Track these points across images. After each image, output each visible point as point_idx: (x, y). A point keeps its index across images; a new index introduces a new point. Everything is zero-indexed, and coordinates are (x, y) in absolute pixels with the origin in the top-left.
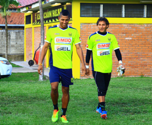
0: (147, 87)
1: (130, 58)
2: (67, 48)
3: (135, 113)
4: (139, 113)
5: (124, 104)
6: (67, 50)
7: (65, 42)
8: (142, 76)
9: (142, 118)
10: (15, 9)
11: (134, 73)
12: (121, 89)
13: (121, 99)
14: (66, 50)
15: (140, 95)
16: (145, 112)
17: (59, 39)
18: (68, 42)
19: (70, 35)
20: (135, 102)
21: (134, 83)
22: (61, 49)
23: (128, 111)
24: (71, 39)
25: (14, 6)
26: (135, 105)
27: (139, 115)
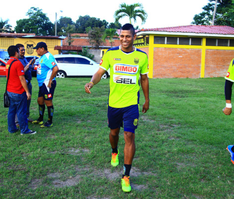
0: (189, 84)
1: (181, 68)
2: (130, 80)
3: (181, 97)
4: (184, 97)
5: (176, 92)
6: (131, 83)
7: (127, 72)
8: (187, 78)
9: (185, 99)
10: (116, 38)
11: (183, 76)
12: (175, 85)
13: (175, 90)
14: (129, 82)
15: (185, 88)
16: (187, 97)
17: (119, 67)
18: (132, 72)
19: (137, 62)
20: (182, 91)
21: (183, 81)
22: (122, 81)
23: (178, 96)
24: (138, 67)
25: (116, 36)
26: (182, 93)
27: (184, 98)
